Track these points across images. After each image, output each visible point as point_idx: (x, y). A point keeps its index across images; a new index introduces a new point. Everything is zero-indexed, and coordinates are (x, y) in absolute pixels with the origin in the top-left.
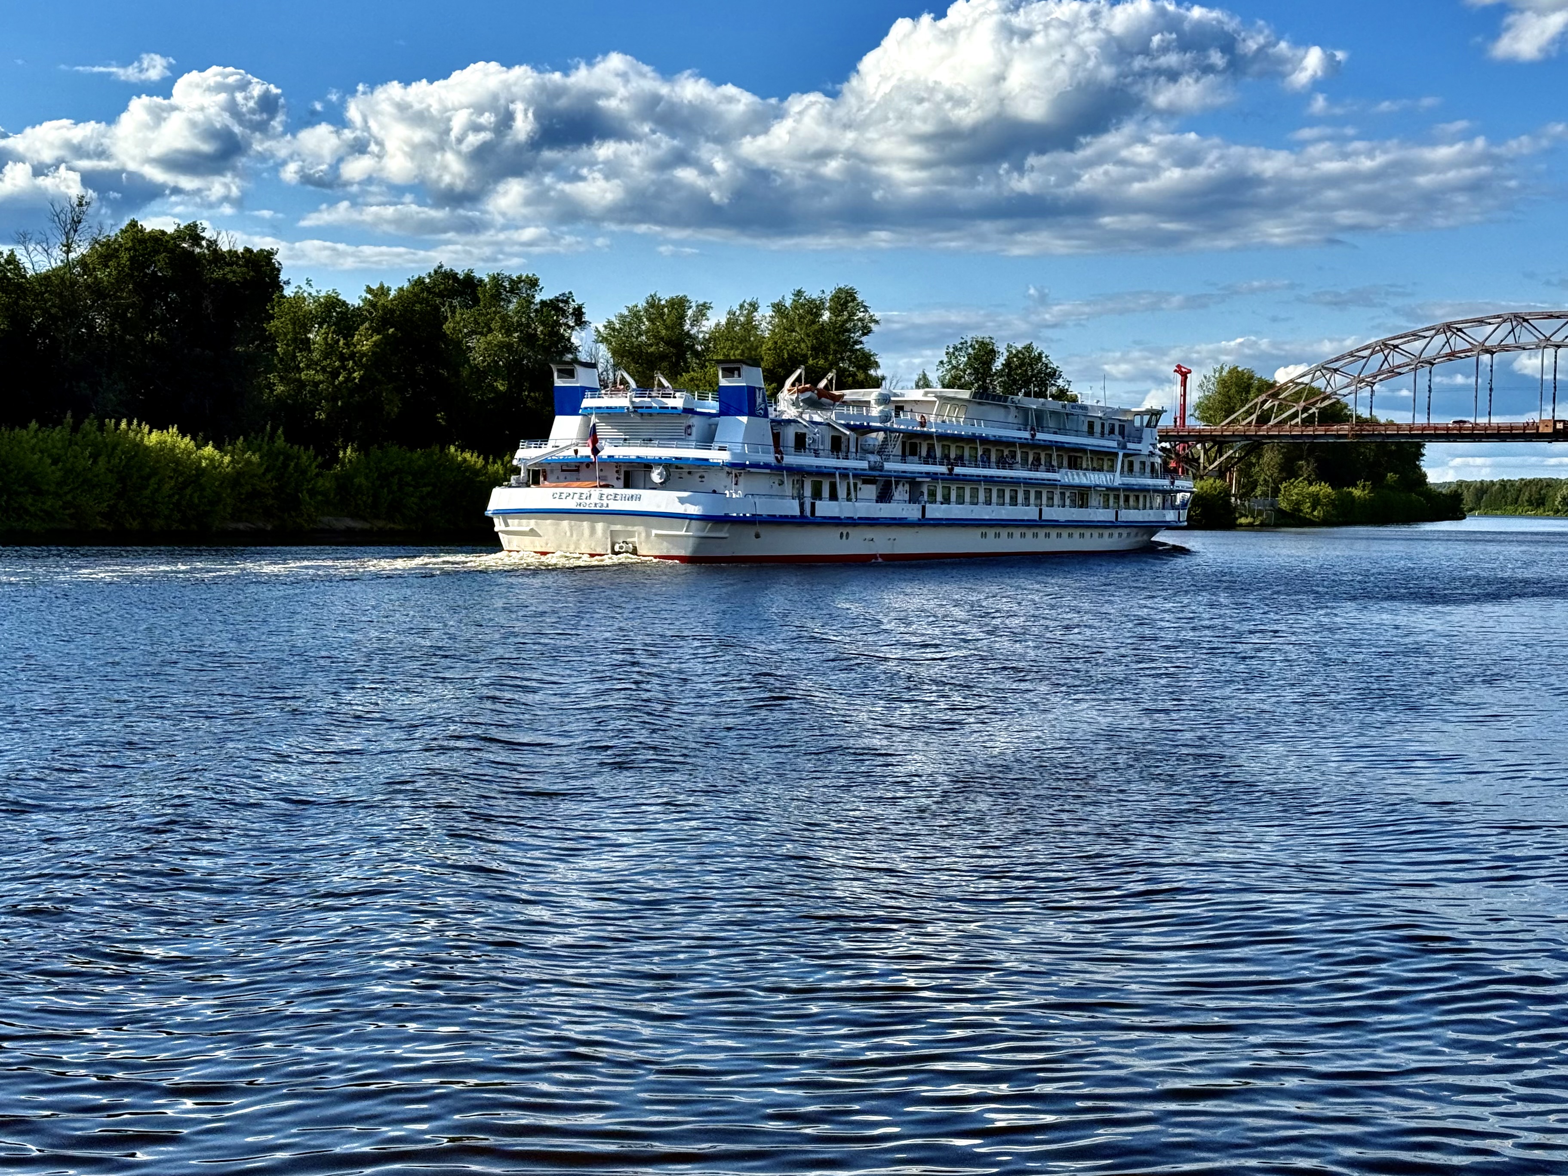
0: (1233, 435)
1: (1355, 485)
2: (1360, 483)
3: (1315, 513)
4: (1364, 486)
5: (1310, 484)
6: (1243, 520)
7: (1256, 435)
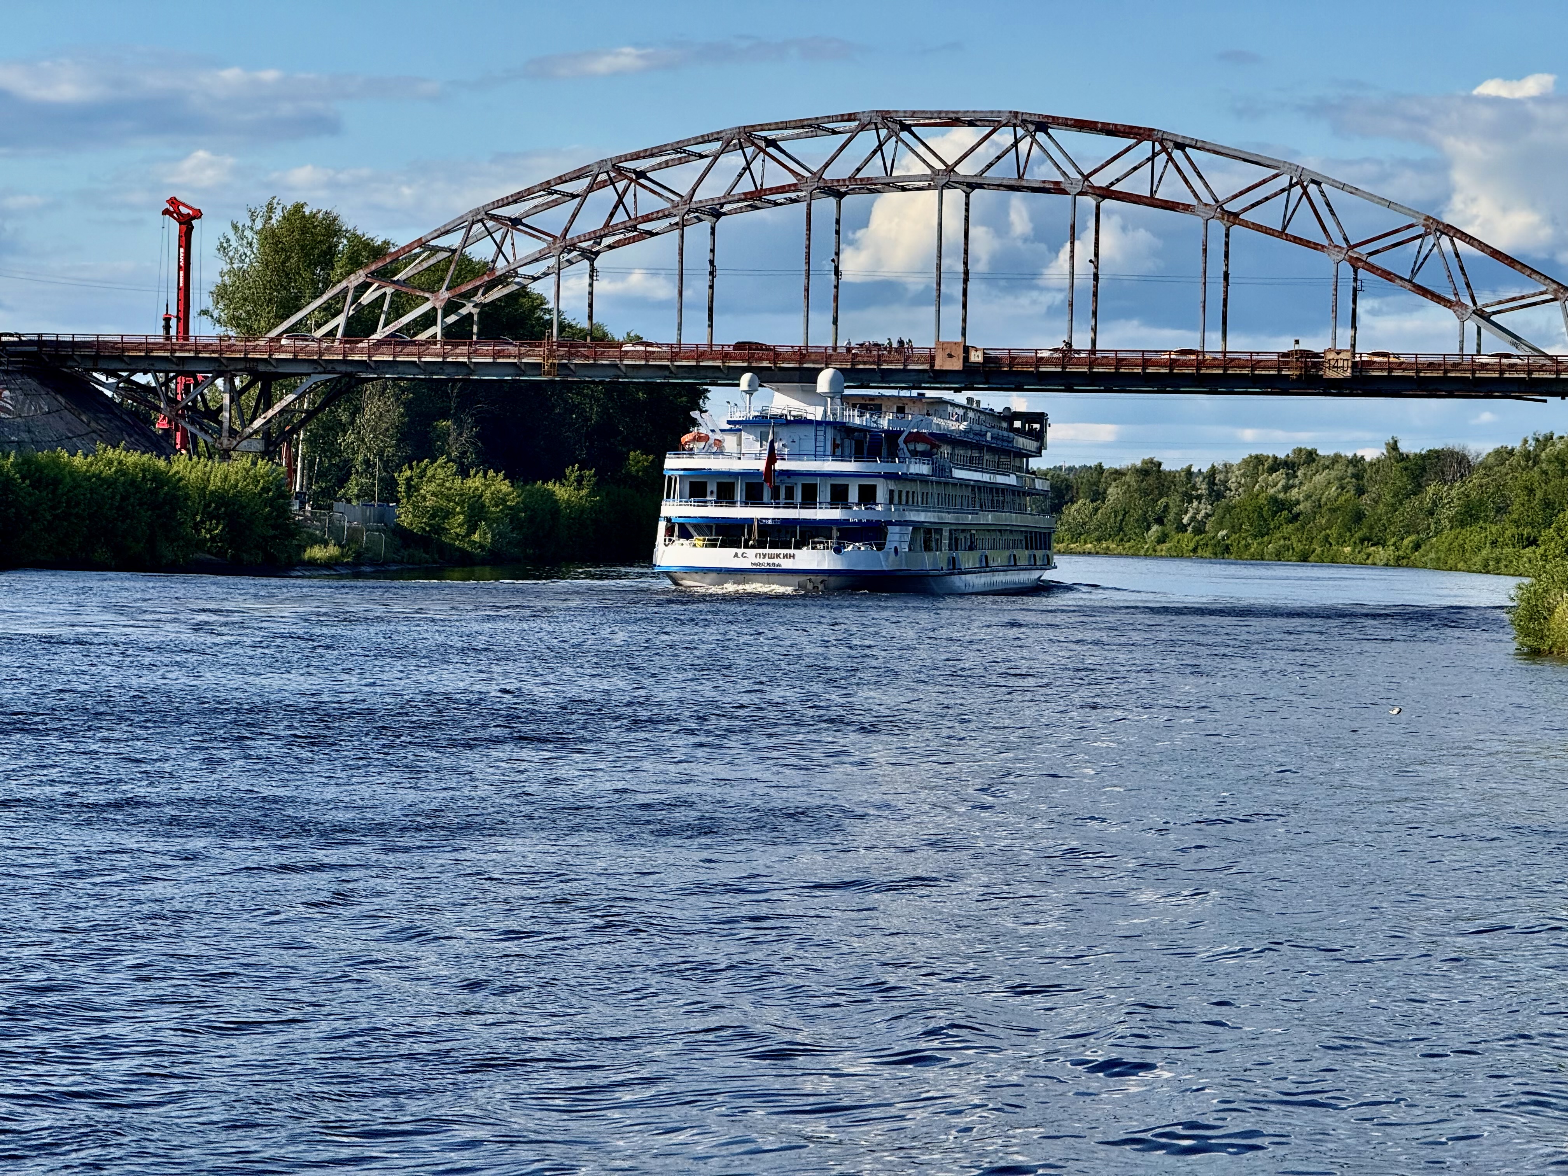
0: (295, 360)
1: (560, 477)
2: (572, 472)
3: (476, 537)
4: (580, 480)
5: (464, 472)
6: (317, 552)
7: (345, 362)
